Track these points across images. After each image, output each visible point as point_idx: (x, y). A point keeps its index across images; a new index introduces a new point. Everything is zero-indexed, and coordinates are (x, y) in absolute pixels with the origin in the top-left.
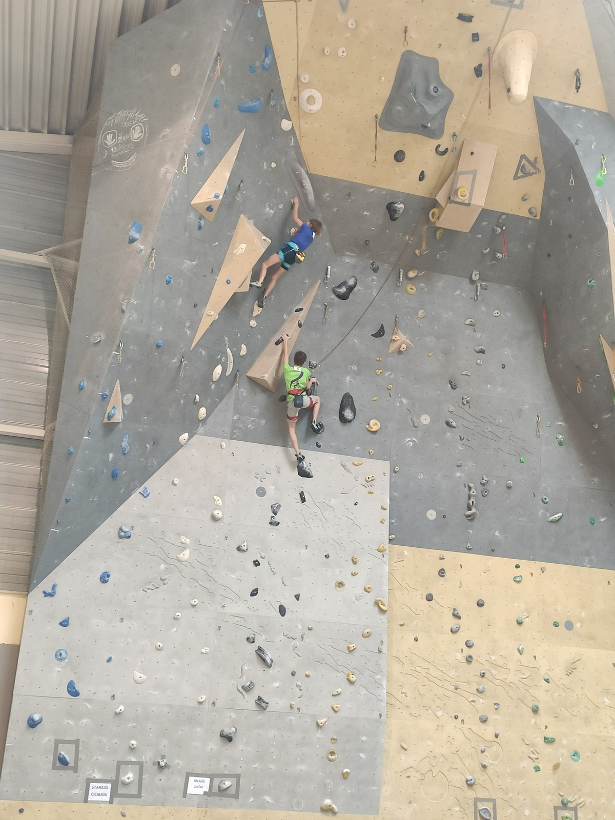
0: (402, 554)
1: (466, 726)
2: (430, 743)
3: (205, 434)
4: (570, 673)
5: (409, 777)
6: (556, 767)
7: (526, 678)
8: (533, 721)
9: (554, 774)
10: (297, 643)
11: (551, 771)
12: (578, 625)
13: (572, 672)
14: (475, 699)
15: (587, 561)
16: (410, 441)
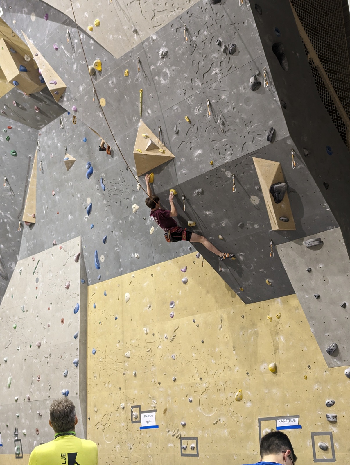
0: (94, 290)
1: (122, 391)
2: (106, 406)
3: (20, 259)
4: (172, 340)
5: (98, 428)
6: (165, 411)
7: (149, 351)
8: (153, 381)
9: (164, 416)
10: (48, 359)
11: (163, 415)
12: (177, 302)
13: (174, 339)
14: (125, 372)
15: (181, 251)
16: (86, 218)
